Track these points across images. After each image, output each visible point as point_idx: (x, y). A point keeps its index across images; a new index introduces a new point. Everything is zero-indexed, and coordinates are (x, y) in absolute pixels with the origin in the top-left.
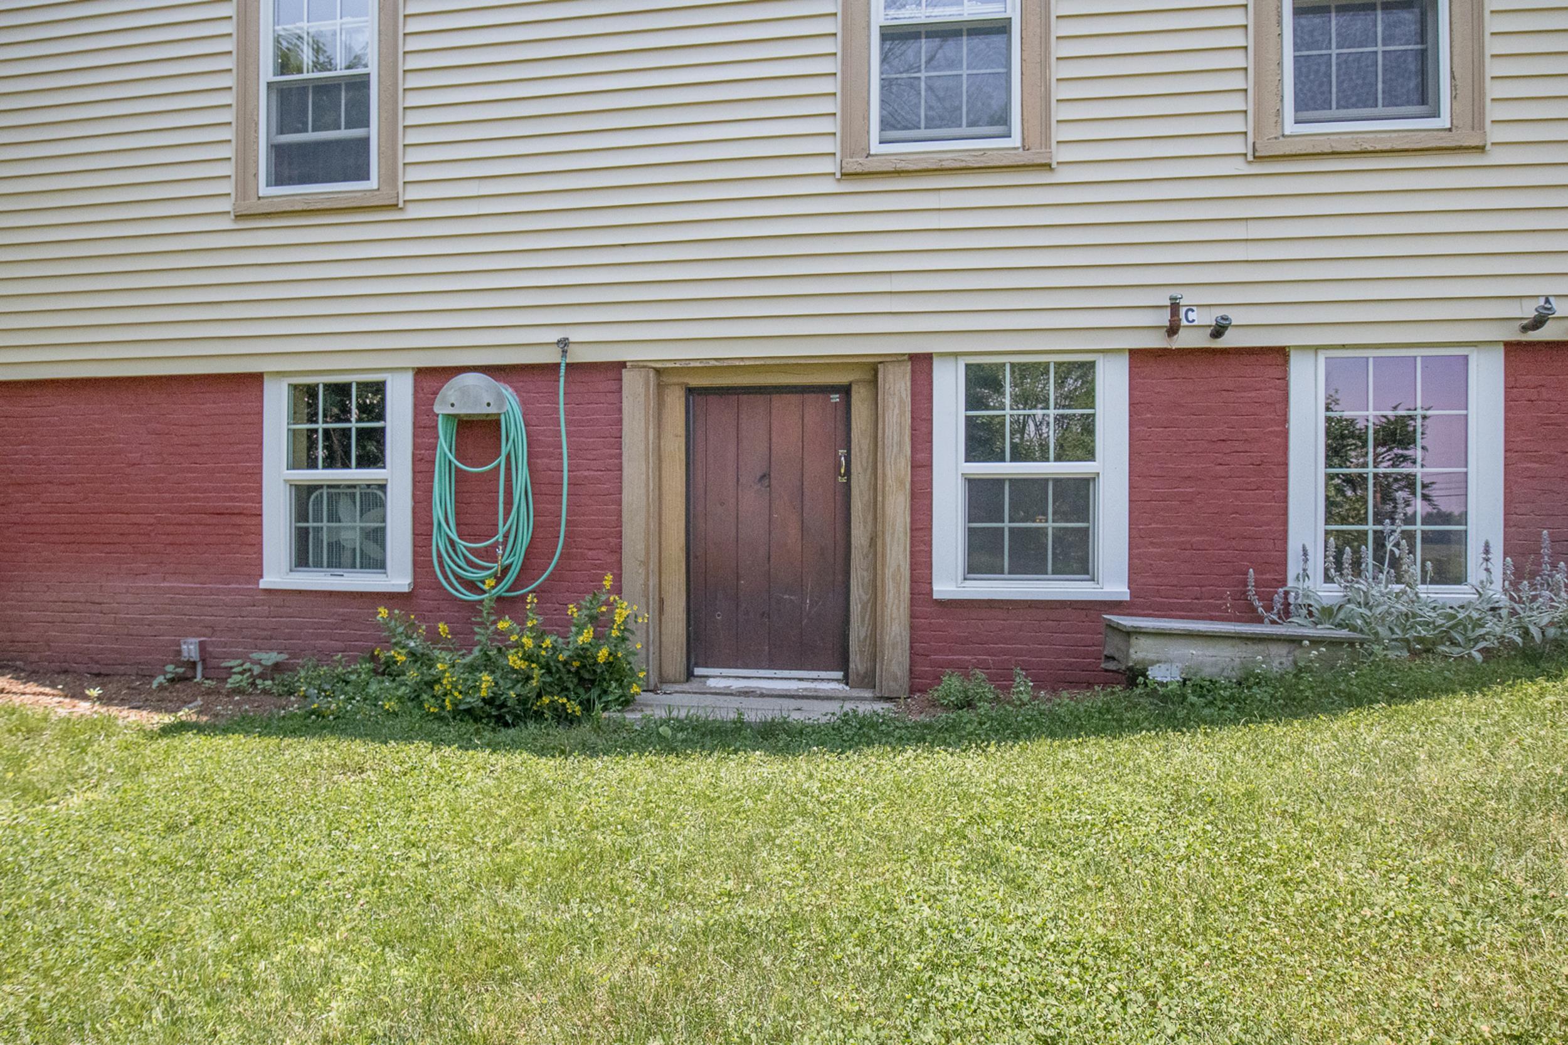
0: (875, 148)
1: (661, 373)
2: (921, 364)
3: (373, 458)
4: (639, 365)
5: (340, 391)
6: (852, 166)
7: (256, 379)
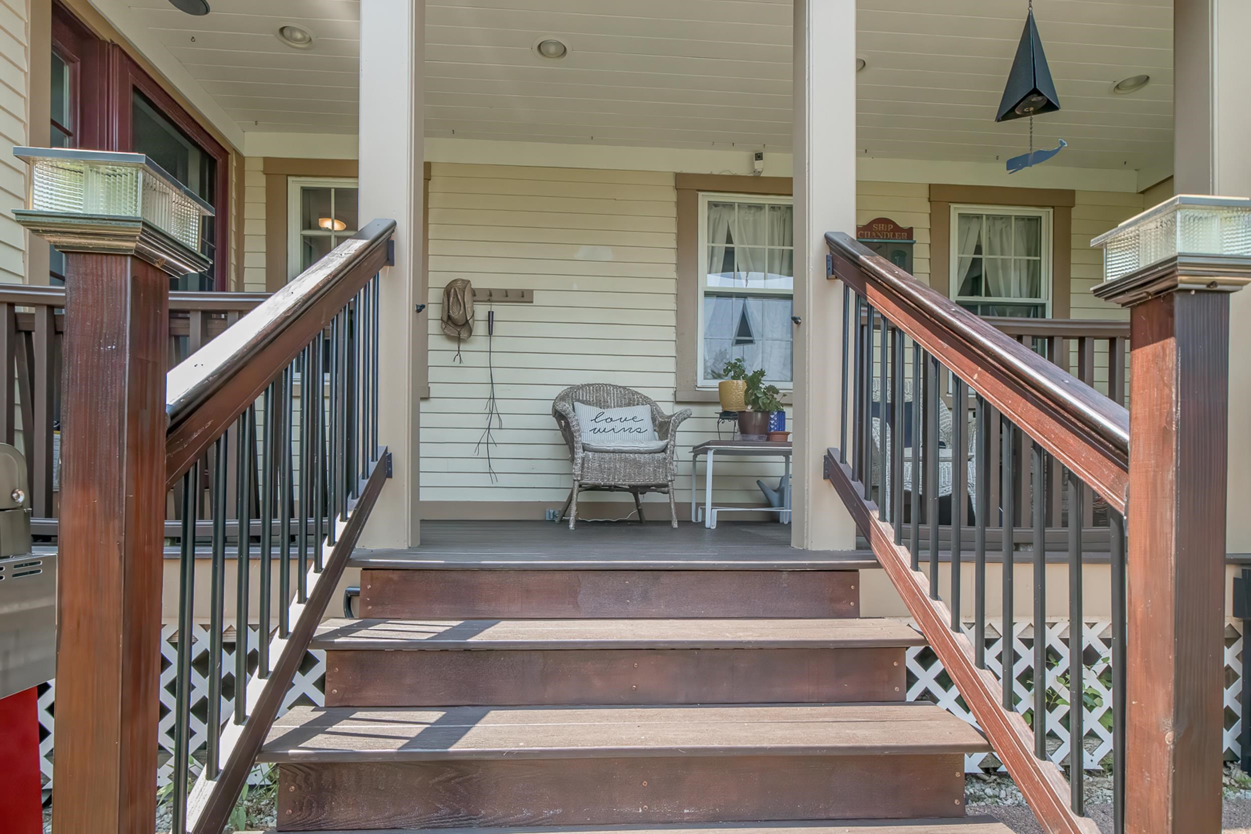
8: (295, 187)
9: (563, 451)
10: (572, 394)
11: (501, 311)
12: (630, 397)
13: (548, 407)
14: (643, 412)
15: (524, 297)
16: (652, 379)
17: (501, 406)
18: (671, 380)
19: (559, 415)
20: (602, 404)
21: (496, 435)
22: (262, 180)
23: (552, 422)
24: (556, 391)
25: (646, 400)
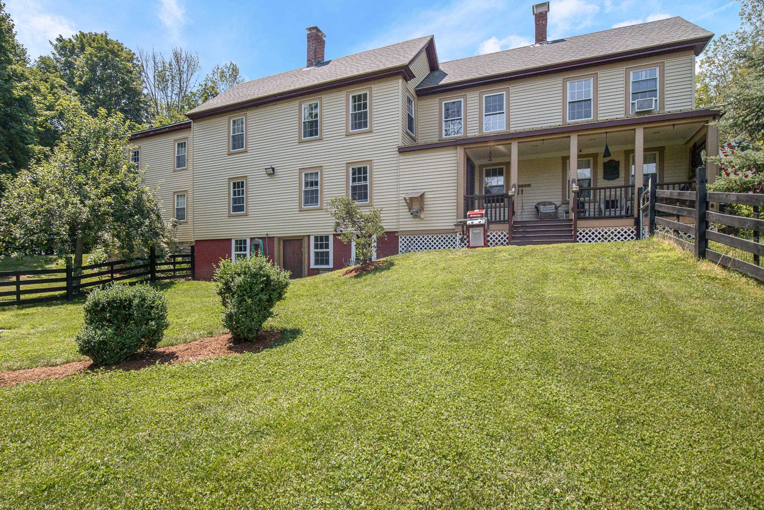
0: (303, 207)
1: (279, 238)
2: (309, 236)
3: (245, 250)
4: (276, 237)
5: (241, 241)
6: (300, 209)
7: (230, 240)
8: (484, 169)
9: (536, 213)
10: (539, 204)
11: (524, 189)
12: (551, 203)
13: (534, 207)
14: (553, 206)
15: (529, 185)
16: (557, 200)
17: (524, 207)
18: (561, 200)
19: (536, 207)
20: (545, 205)
21: (523, 213)
22: (478, 169)
23: (535, 210)
24: (535, 204)
25: (554, 204)
